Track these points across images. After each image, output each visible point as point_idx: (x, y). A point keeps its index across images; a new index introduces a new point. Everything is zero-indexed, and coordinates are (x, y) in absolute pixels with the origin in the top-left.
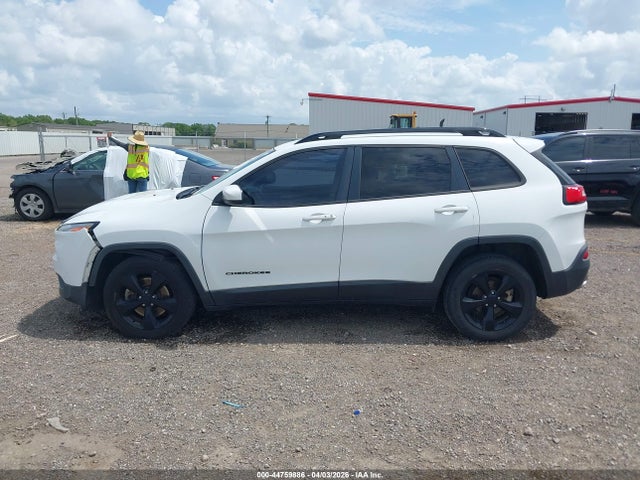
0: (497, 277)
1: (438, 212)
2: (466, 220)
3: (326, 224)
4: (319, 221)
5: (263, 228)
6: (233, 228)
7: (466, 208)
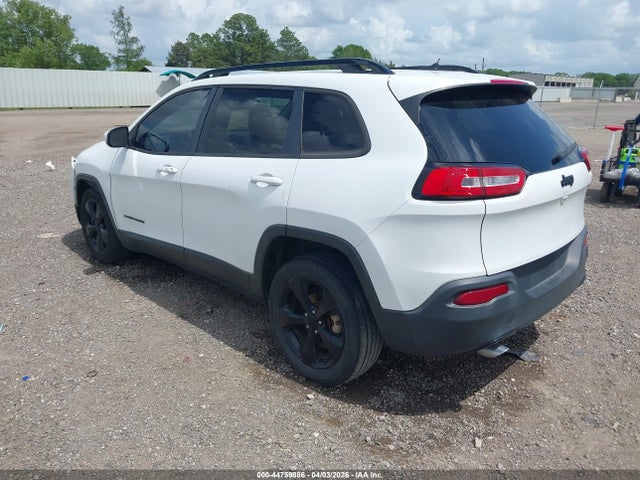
0: (313, 287)
1: (254, 182)
2: (276, 198)
3: (169, 178)
7: (279, 181)
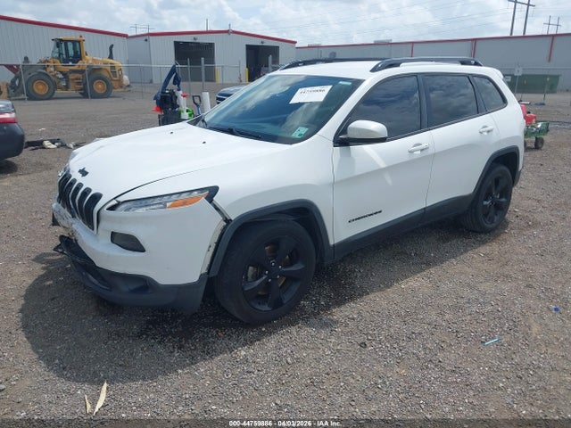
1: (481, 133)
3: (425, 154)
4: (419, 152)
5: (383, 165)
6: (359, 169)
7: (492, 127)
